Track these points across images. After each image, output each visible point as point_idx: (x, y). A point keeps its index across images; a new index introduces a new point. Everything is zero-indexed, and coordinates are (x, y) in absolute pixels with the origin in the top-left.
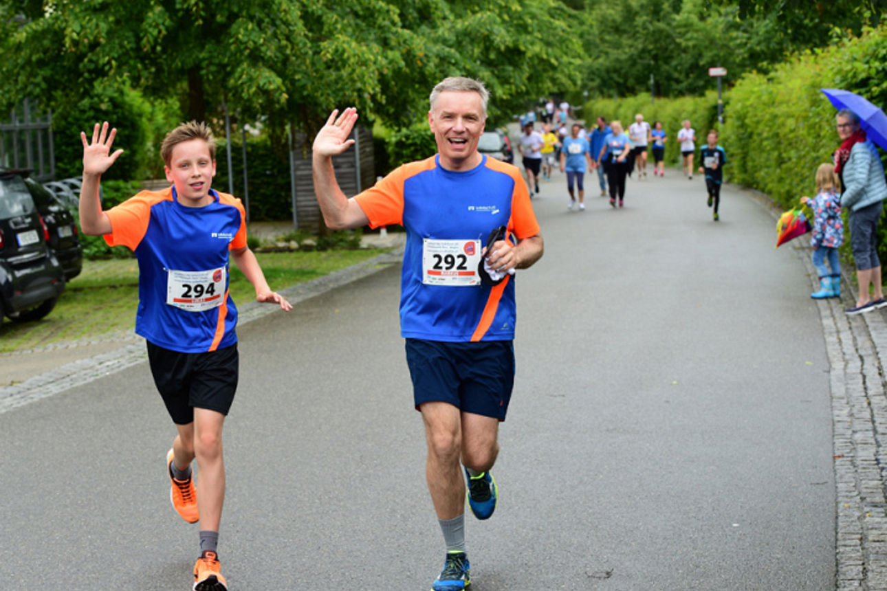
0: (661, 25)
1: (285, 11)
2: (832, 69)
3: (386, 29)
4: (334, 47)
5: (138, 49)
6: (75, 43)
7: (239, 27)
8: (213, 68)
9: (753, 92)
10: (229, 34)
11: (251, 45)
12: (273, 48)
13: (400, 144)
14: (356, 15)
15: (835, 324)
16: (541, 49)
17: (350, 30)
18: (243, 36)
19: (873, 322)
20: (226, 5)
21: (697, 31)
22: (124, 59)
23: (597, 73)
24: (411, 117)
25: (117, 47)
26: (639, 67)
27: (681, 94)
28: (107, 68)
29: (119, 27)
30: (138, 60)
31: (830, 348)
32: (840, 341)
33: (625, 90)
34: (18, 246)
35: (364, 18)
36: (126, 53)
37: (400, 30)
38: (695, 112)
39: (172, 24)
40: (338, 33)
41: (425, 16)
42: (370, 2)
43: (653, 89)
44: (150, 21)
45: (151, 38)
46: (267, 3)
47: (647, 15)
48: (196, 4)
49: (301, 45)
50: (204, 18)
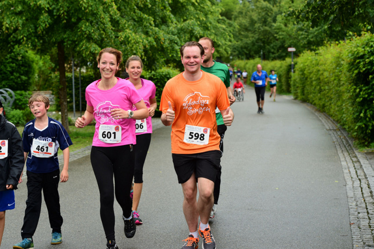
0: (267, 28)
1: (103, 18)
2: (348, 50)
3: (147, 27)
4: (124, 35)
5: (36, 32)
6: (7, 29)
7: (82, 24)
8: (69, 42)
9: (308, 59)
10: (78, 27)
11: (87, 32)
12: (97, 34)
14: (134, 20)
15: (347, 164)
16: (214, 37)
17: (131, 27)
18: (84, 28)
19: (364, 164)
20: (76, 14)
21: (284, 31)
22: (29, 37)
23: (237, 48)
24: (157, 66)
25: (26, 31)
26: (256, 46)
27: (274, 59)
28: (22, 41)
29: (27, 22)
30: (36, 38)
31: (345, 175)
32: (350, 172)
33: (249, 57)
35: (138, 22)
36: (30, 34)
37: (154, 28)
38: (281, 67)
39: (52, 21)
40: (126, 29)
41: (164, 21)
42: (141, 15)
43: (262, 57)
44: (41, 20)
45: (42, 28)
46: (95, 14)
47: (260, 23)
48: (63, 13)
49: (110, 33)
50: (66, 20)
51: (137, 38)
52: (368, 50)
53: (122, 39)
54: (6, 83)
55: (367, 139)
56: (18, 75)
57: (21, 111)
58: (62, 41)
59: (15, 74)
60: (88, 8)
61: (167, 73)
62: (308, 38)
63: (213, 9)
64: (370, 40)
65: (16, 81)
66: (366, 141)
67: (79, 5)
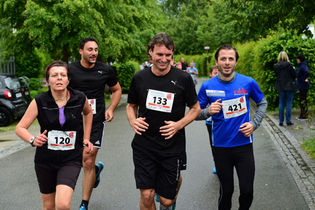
1: (95, 29)
2: (258, 48)
3: (123, 34)
4: (109, 40)
5: (50, 39)
6: (32, 37)
7: (81, 33)
8: (73, 45)
10: (78, 35)
13: (120, 68)
14: (114, 30)
15: (265, 123)
17: (112, 34)
18: (83, 36)
19: (276, 122)
20: (77, 26)
21: (202, 36)
22: (46, 42)
24: (126, 60)
25: (44, 38)
26: (182, 46)
28: (41, 45)
29: (45, 32)
32: (268, 128)
34: (16, 97)
35: (117, 31)
36: (46, 40)
38: (200, 59)
39: (61, 32)
40: (110, 35)
41: (130, 30)
42: (118, 26)
43: (185, 53)
44: (54, 31)
45: (54, 36)
46: (89, 26)
47: (185, 31)
48: (68, 26)
49: (99, 38)
50: (70, 30)
51: (118, 42)
52: (272, 48)
53: (108, 43)
54: (24, 74)
55: (273, 105)
56: (31, 68)
57: (37, 91)
58: (68, 45)
59: (29, 67)
60: (85, 22)
61: (131, 64)
62: (221, 41)
63: (160, 22)
64: (273, 41)
65: (30, 71)
66: (272, 107)
67: (79, 20)
